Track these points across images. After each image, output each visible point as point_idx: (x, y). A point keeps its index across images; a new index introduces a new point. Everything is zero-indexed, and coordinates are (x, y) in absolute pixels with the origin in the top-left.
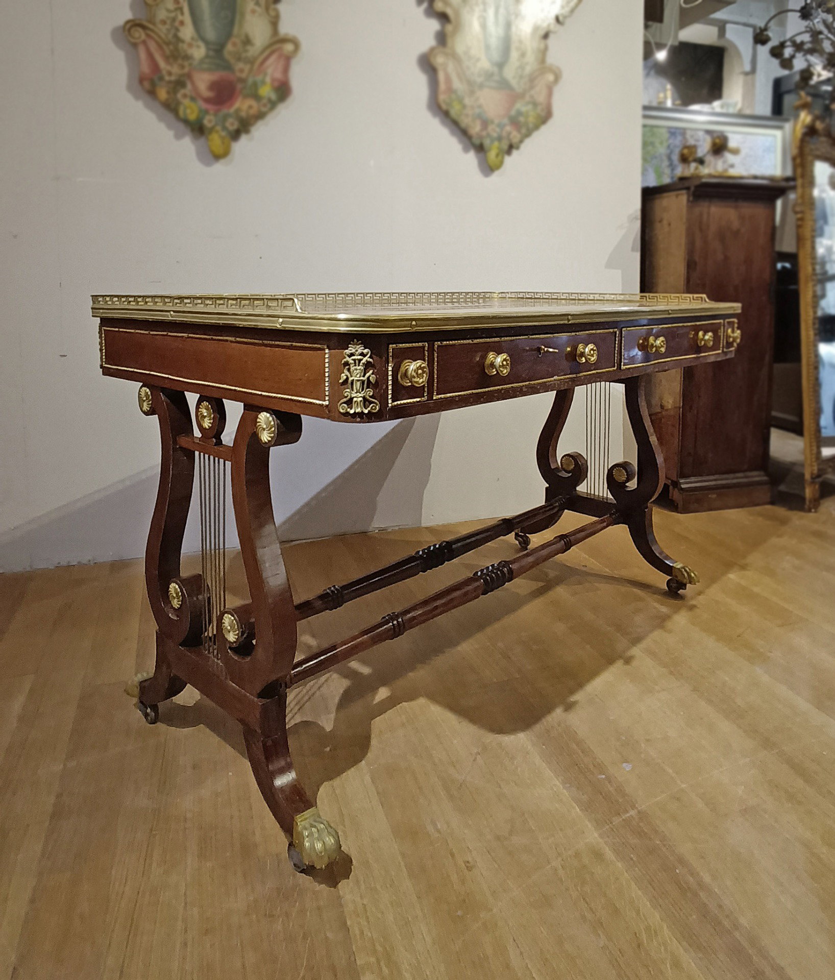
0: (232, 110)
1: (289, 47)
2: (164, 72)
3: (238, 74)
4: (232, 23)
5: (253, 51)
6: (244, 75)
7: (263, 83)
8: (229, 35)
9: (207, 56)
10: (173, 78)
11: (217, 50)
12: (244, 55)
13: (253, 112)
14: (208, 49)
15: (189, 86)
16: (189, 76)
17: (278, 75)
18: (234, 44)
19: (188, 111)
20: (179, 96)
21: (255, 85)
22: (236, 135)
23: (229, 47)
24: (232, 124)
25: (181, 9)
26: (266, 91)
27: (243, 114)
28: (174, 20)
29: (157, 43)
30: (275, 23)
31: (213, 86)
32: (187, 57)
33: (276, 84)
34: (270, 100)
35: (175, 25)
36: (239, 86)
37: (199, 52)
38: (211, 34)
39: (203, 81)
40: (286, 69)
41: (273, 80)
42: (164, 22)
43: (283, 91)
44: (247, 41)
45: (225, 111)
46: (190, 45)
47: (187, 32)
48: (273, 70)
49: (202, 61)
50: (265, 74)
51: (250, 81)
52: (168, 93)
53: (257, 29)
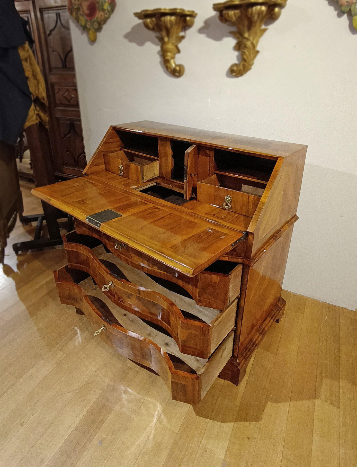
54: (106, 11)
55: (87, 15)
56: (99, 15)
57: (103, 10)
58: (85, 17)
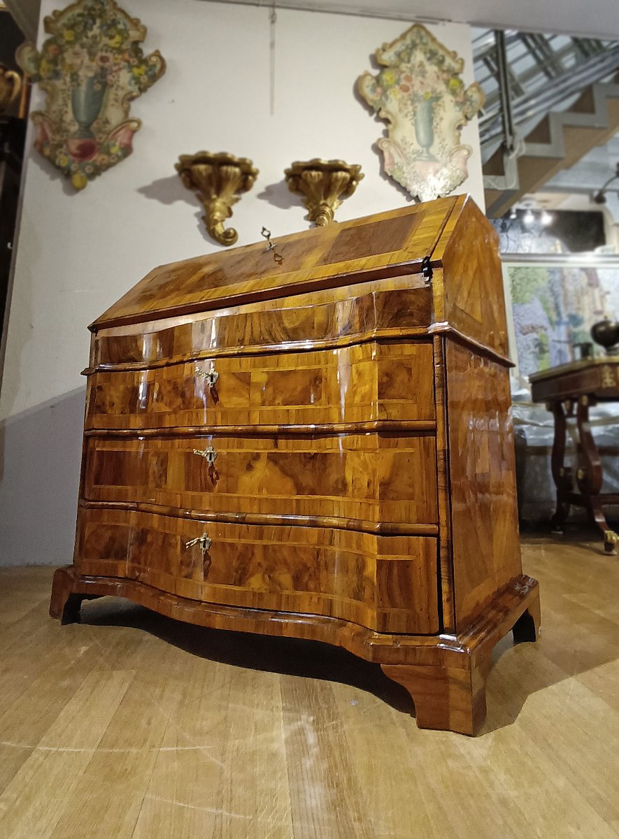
0: (91, 161)
1: (134, 125)
2: (50, 140)
3: (98, 140)
4: (98, 112)
5: (108, 128)
6: (101, 141)
7: (114, 145)
8: (95, 118)
9: (79, 130)
10: (55, 143)
11: (86, 128)
12: (103, 129)
13: (105, 162)
14: (80, 126)
15: (65, 147)
16: (66, 141)
17: (125, 141)
18: (98, 124)
19: (62, 162)
20: (57, 152)
21: (108, 147)
22: (92, 176)
23: (95, 125)
24: (89, 169)
25: (66, 105)
26: (115, 150)
27: (98, 163)
28: (61, 110)
29: (48, 123)
30: (126, 112)
31: (81, 147)
32: (67, 131)
33: (123, 146)
34: (117, 156)
35: (61, 114)
36: (98, 147)
37: (74, 128)
38: (83, 118)
39: (74, 145)
40: (131, 138)
41: (121, 144)
42: (54, 112)
43: (127, 150)
44: (107, 122)
45: (86, 161)
46: (69, 124)
47: (69, 117)
48: (122, 137)
49: (75, 133)
50: (116, 141)
51: (106, 144)
52: (51, 151)
53: (114, 115)
54: (114, 156)
55: (75, 155)
56: (98, 158)
57: (108, 153)
58: (70, 156)
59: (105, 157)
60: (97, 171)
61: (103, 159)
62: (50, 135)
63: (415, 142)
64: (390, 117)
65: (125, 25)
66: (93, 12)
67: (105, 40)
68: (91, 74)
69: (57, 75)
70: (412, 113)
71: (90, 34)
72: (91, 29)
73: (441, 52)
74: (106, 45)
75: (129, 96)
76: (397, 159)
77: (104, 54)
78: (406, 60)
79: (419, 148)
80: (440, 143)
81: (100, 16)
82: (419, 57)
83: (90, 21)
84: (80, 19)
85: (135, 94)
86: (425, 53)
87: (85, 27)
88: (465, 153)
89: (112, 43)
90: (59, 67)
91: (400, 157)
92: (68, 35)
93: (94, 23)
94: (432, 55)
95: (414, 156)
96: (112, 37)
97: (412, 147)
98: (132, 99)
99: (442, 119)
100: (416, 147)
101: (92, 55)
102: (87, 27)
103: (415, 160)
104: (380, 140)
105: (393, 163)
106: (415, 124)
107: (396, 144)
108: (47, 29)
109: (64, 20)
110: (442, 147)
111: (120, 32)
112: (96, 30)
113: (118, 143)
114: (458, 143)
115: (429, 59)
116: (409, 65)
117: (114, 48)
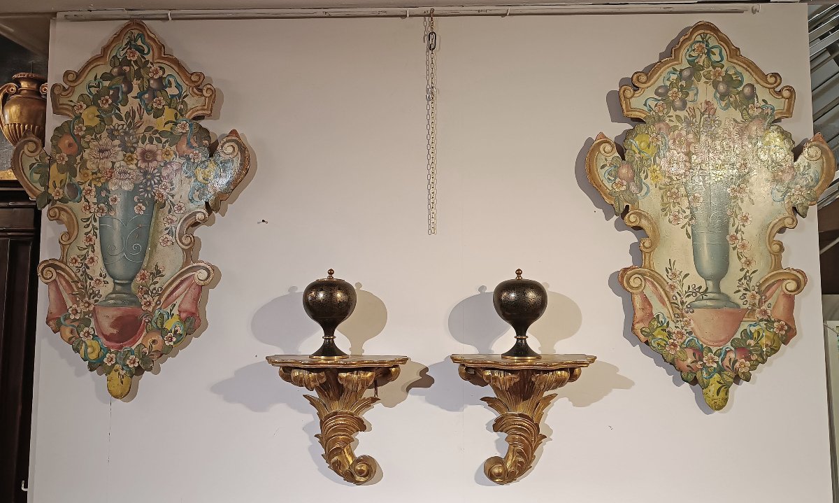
0: (135, 347)
1: (201, 275)
2: (70, 311)
3: (144, 308)
4: (143, 255)
5: (161, 282)
6: (150, 309)
7: (170, 316)
8: (139, 267)
9: (114, 292)
10: (78, 316)
11: (124, 287)
12: (152, 288)
13: (158, 347)
14: (115, 284)
15: (93, 323)
16: (94, 313)
17: (187, 306)
18: (143, 277)
19: (90, 350)
20: (82, 334)
21: (162, 319)
22: (139, 371)
23: (138, 281)
25: (92, 247)
26: (172, 324)
27: (146, 350)
28: (85, 258)
29: (67, 282)
30: (188, 250)
31: (118, 322)
32: (94, 294)
33: (184, 315)
34: (177, 334)
35: (85, 262)
36: (144, 321)
37: (106, 289)
38: (119, 269)
39: (106, 319)
40: (197, 299)
41: (181, 311)
42: (75, 261)
43: (193, 323)
44: (158, 273)
45: (127, 347)
46: (98, 282)
47: (97, 268)
48: (182, 300)
49: (108, 298)
50: (173, 306)
51: (157, 314)
52: (72, 331)
53: (169, 259)
54: (171, 334)
55: (108, 338)
56: (144, 341)
57: (162, 331)
58: (103, 340)
59: (158, 337)
60: (146, 364)
61: (154, 342)
62: (69, 303)
63: (693, 272)
64: (644, 223)
65: (178, 86)
66: (127, 68)
67: (148, 118)
68: (127, 186)
69: (75, 191)
70: (688, 212)
71: (124, 110)
72: (125, 102)
73: (747, 78)
74: (149, 129)
75: (191, 221)
76: (657, 308)
77: (148, 147)
78: (678, 103)
79: (701, 282)
80: (742, 270)
81: (139, 77)
82: (704, 92)
83: (124, 87)
84: (107, 83)
85: (199, 216)
86: (715, 85)
87: (115, 98)
88: (792, 285)
89: (160, 124)
90: (78, 179)
91: (663, 303)
92: (90, 117)
93: (130, 89)
94: (729, 88)
95: (692, 299)
96: (158, 114)
97: (687, 282)
98: (196, 224)
99: (745, 219)
100: (695, 280)
101: (128, 149)
102: (118, 99)
103: (691, 308)
104: (625, 270)
105: (651, 317)
106: (693, 236)
107: (656, 279)
108: (57, 110)
109: (81, 89)
110: (745, 277)
111: (171, 102)
112: (133, 103)
113: (175, 312)
114: (778, 266)
115: (723, 96)
116: (682, 114)
117: (162, 133)
